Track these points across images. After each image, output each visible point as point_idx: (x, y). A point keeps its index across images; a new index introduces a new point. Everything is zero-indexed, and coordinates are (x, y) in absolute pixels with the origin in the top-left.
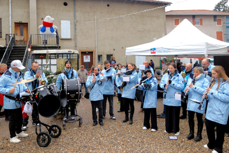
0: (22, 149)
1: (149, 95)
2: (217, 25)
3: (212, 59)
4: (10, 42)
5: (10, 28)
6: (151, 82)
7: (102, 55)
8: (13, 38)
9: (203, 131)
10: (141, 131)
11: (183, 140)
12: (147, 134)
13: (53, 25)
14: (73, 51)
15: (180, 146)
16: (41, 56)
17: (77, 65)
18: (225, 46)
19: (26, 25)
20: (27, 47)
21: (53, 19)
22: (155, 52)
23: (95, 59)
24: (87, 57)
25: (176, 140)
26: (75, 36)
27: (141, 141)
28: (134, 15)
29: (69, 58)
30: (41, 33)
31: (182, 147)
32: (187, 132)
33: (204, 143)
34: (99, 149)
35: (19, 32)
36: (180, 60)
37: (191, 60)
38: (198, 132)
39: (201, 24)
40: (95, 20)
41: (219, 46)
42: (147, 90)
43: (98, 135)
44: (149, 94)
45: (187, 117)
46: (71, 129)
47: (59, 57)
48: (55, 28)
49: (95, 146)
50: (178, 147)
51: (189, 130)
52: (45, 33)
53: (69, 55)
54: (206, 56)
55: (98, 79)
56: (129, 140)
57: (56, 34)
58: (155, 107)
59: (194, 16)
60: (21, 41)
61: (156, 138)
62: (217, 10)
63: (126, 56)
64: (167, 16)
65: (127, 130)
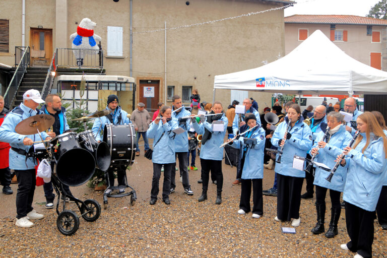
0: (34, 238)
1: (251, 157)
2: (372, 42)
3: (361, 100)
4: (22, 59)
5: (23, 36)
6: (255, 136)
7: (174, 87)
8: (28, 54)
9: (340, 221)
10: (235, 216)
11: (306, 234)
12: (244, 223)
13: (94, 34)
14: (125, 78)
15: (300, 244)
16: (72, 86)
17: (132, 102)
19: (49, 32)
20: (50, 68)
21: (94, 24)
22: (263, 84)
23: (162, 93)
24: (149, 88)
25: (294, 233)
26: (131, 53)
27: (235, 233)
28: (230, 20)
29: (119, 89)
30: (73, 46)
31: (304, 245)
32: (313, 221)
33: (341, 240)
34: (162, 243)
35: (37, 44)
36: (306, 99)
38: (331, 222)
39: (345, 39)
40: (164, 28)
41: (374, 77)
43: (162, 220)
44: (252, 155)
45: (315, 195)
46: (118, 208)
47: (103, 88)
48: (97, 39)
49: (157, 239)
50: (297, 246)
51: (316, 217)
52: (80, 47)
53: (119, 85)
54: (351, 94)
55: (170, 128)
56: (213, 231)
57: (98, 48)
58: (261, 177)
59: (333, 26)
60: (40, 59)
61: (259, 230)
62: (374, 16)
63: (214, 90)
64: (287, 24)
65: (212, 214)
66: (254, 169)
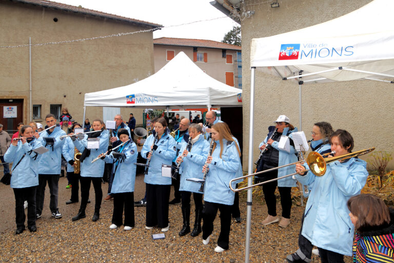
1: (121, 171)
2: (226, 64)
3: (219, 112)
6: (125, 151)
7: (41, 106)
11: (174, 237)
15: (169, 247)
18: (235, 93)
22: (133, 100)
24: (10, 108)
25: (163, 239)
27: (106, 249)
31: (172, 248)
32: (180, 225)
36: (174, 113)
37: (190, 113)
39: (206, 61)
40: (29, 43)
41: (227, 93)
42: (119, 164)
44: (123, 169)
50: (166, 249)
54: (209, 107)
55: (31, 148)
56: (84, 252)
58: (131, 190)
59: (195, 49)
62: (227, 42)
63: (84, 107)
64: (156, 46)
65: (82, 235)
66: (124, 182)
